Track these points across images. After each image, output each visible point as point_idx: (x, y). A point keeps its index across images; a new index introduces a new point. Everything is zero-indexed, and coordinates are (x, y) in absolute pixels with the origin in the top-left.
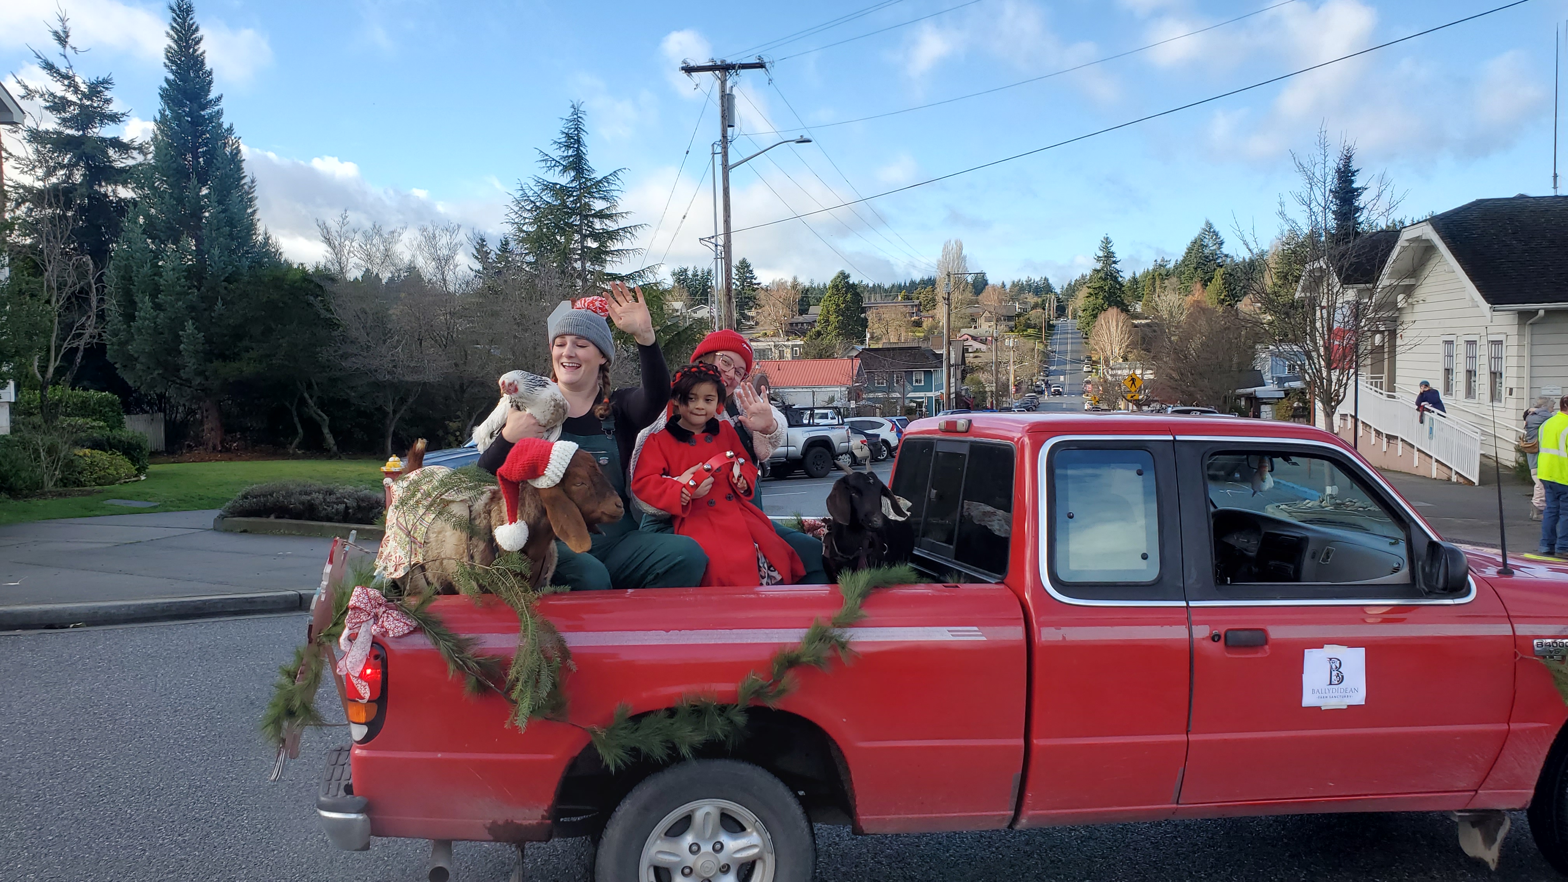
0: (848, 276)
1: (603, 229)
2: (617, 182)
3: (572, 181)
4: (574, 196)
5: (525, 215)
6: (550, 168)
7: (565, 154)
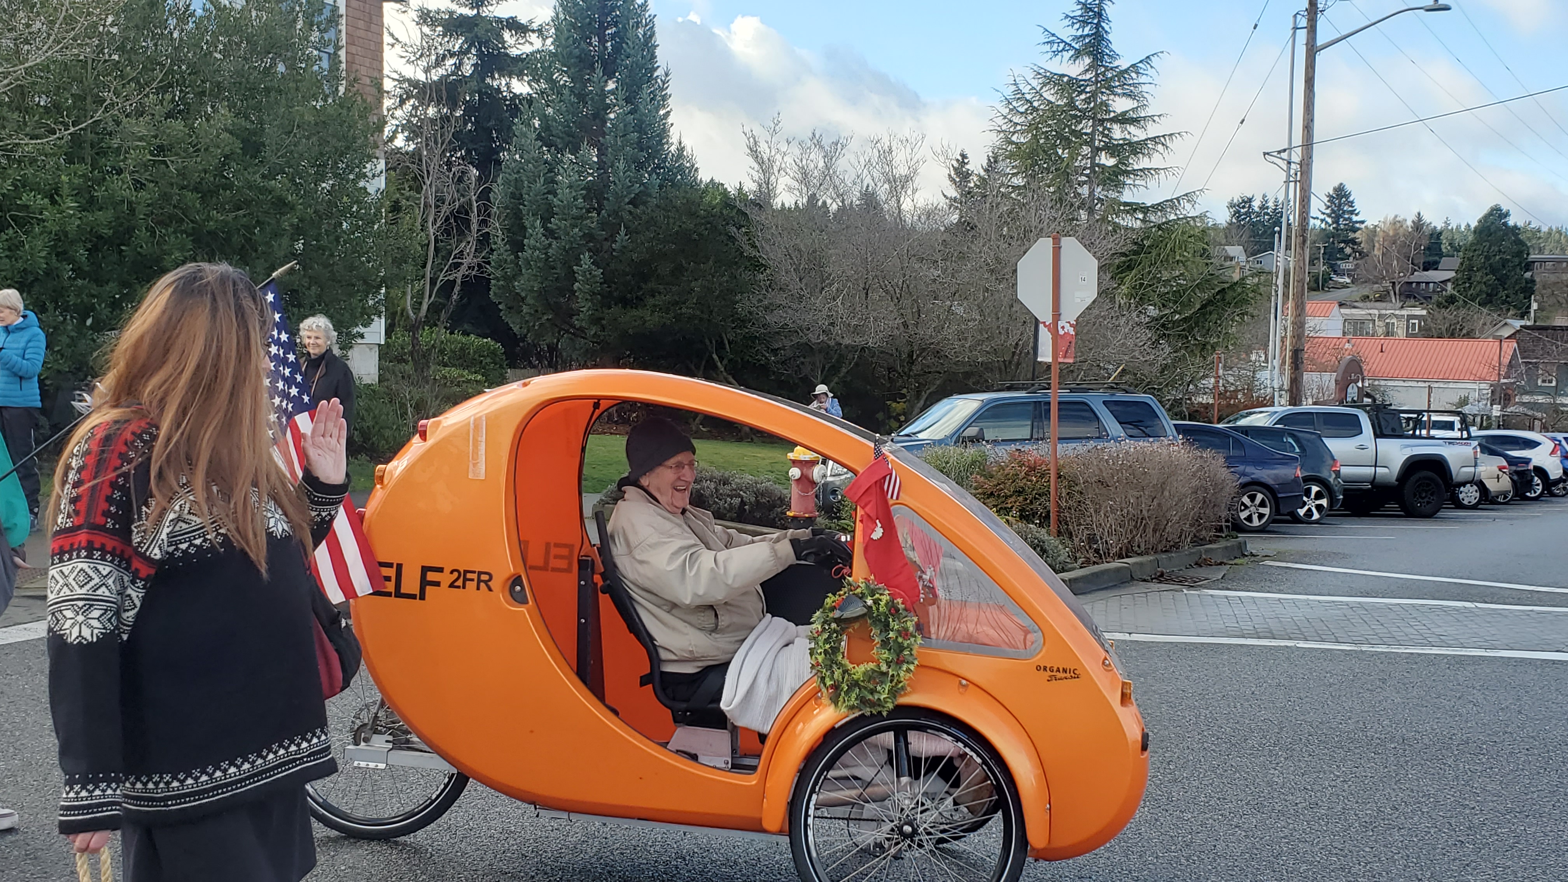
0: (1507, 214)
1: (1124, 139)
2: (1150, 71)
3: (1087, 70)
4: (1087, 93)
5: (1017, 119)
6: (1056, 53)
7: (1080, 33)
